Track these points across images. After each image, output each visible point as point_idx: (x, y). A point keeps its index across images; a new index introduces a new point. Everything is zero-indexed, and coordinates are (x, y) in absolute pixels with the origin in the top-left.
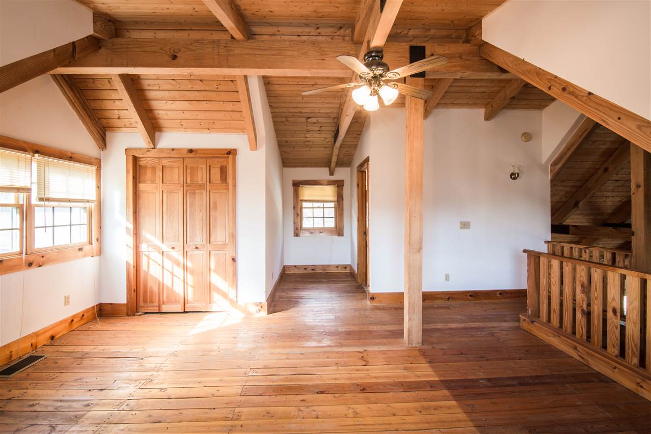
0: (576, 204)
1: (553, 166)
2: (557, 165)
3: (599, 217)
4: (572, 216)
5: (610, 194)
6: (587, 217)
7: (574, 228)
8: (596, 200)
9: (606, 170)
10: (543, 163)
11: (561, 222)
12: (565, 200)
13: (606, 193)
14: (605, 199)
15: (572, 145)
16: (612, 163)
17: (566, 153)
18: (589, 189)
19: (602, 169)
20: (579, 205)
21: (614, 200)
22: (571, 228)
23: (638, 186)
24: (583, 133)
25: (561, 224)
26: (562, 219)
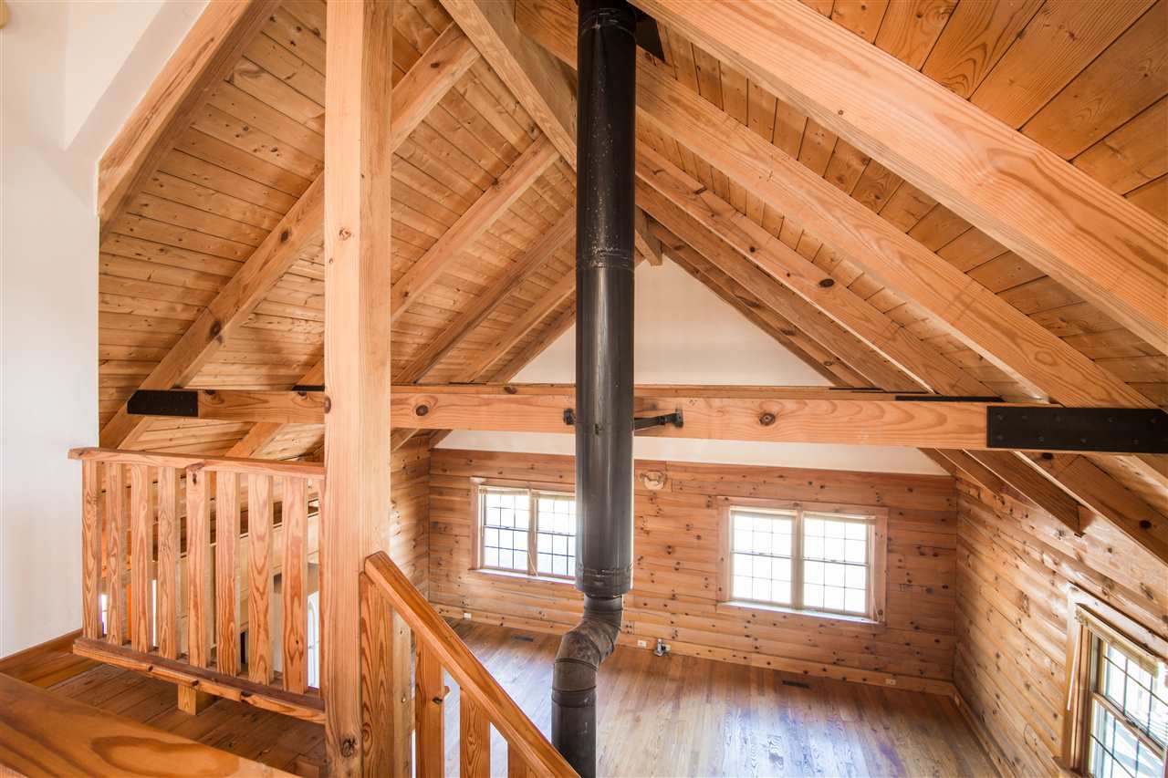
0: (215, 330)
1: (108, 167)
2: (119, 164)
3: (282, 372)
4: (208, 368)
5: (299, 313)
6: (253, 370)
7: (209, 397)
8: (270, 326)
9: (285, 236)
10: (66, 147)
11: (178, 382)
12: (185, 316)
13: (289, 311)
14: (290, 327)
15: (168, 93)
16: (298, 221)
17: (147, 122)
18: (245, 288)
19: (277, 233)
20: (222, 332)
21: (309, 329)
22: (203, 398)
23: (344, 234)
24: (199, 54)
25: (178, 387)
26: (181, 372)
